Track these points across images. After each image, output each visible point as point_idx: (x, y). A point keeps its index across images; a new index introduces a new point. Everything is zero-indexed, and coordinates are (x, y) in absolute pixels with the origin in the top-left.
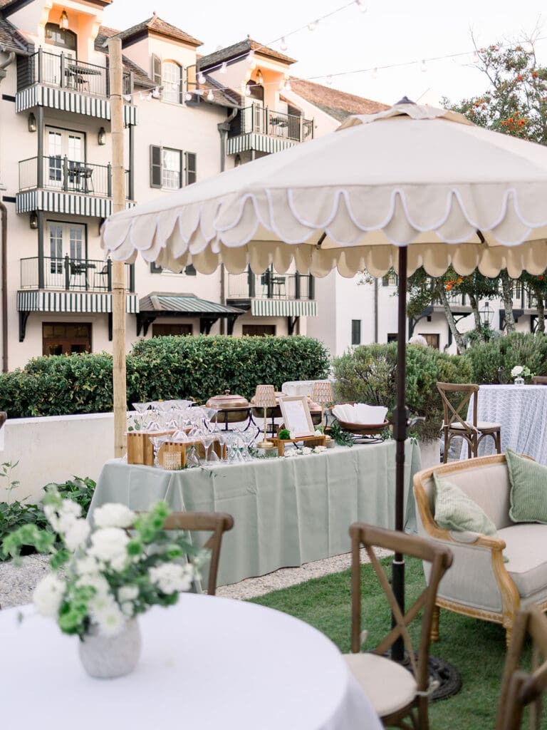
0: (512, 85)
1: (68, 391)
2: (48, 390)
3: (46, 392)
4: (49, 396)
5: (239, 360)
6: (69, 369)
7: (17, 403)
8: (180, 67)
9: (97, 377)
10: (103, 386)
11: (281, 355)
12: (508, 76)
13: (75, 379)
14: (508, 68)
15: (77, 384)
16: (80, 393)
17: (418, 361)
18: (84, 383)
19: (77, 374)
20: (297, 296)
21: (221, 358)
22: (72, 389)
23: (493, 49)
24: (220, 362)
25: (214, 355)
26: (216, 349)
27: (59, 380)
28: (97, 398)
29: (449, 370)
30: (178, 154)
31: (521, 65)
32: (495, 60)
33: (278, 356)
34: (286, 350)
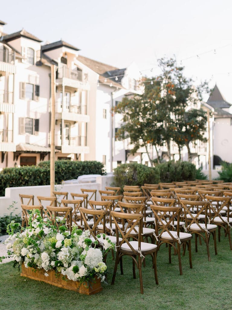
0: (169, 72)
1: (19, 180)
2: (13, 179)
3: (12, 180)
4: (13, 181)
5: (76, 169)
6: (20, 172)
7: (3, 184)
8: (34, 50)
9: (29, 174)
10: (31, 178)
11: (91, 167)
12: (168, 69)
13: (22, 175)
14: (168, 66)
15: (23, 177)
16: (24, 180)
17: (143, 169)
18: (25, 176)
19: (23, 173)
20: (80, 145)
21: (71, 168)
22: (21, 179)
23: (162, 59)
24: (70, 170)
25: (69, 167)
26: (69, 165)
27: (16, 176)
28: (29, 182)
29: (153, 172)
30: (32, 86)
31: (172, 65)
32: (163, 63)
33: (89, 168)
34: (92, 166)
